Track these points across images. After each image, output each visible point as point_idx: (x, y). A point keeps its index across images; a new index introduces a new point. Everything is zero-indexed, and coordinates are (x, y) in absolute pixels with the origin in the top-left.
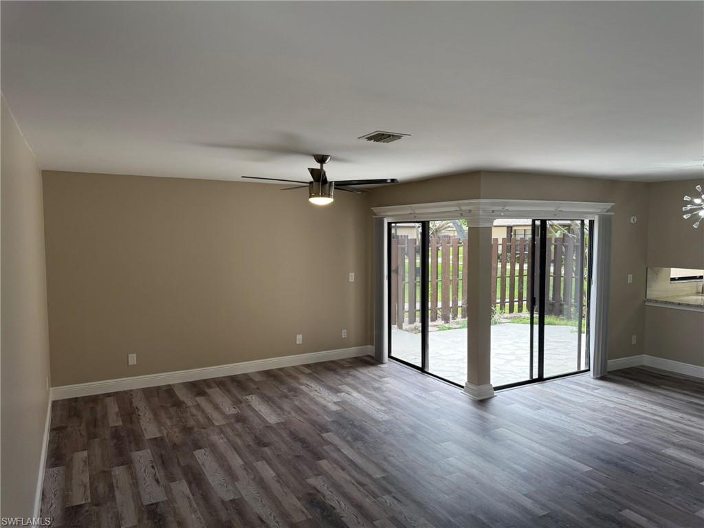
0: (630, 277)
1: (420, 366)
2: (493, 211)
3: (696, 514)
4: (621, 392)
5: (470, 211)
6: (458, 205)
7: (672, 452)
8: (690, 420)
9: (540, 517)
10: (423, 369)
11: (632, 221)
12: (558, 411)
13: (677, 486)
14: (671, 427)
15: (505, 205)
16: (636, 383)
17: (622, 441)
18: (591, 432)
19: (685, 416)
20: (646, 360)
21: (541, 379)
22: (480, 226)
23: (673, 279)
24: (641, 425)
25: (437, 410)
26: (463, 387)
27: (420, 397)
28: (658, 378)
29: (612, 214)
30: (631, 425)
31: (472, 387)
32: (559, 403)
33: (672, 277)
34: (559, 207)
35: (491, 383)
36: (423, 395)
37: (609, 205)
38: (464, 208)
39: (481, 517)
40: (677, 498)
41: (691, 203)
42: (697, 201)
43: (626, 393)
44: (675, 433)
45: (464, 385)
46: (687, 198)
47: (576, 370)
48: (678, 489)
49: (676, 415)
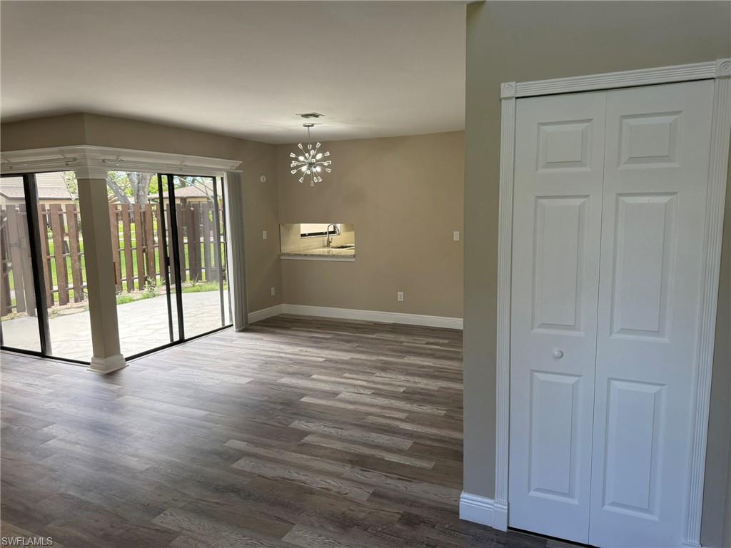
0: (265, 233)
1: (40, 351)
2: (104, 161)
3: (290, 426)
4: (256, 339)
5: (75, 159)
6: (61, 152)
7: (286, 380)
8: (306, 352)
9: (141, 472)
10: (43, 354)
11: (262, 181)
12: (191, 367)
13: (281, 407)
14: (291, 359)
15: (119, 154)
16: (271, 330)
17: (244, 381)
18: (218, 380)
19: (304, 349)
20: (286, 309)
21: (182, 341)
22: (90, 178)
23: (303, 235)
24: (266, 363)
25: (50, 394)
26: (88, 364)
27: (30, 385)
28: (291, 322)
29: (241, 171)
30: (256, 366)
31: (98, 361)
32: (195, 359)
33: (302, 233)
34: (183, 161)
35: (121, 353)
36: (37, 382)
37: (238, 163)
38: (68, 156)
39: (72, 493)
40: (279, 417)
41: (296, 159)
42: (301, 158)
43: (262, 339)
44: (292, 364)
45: (90, 361)
46: (292, 155)
47: (221, 326)
48: (280, 410)
49: (297, 349)
